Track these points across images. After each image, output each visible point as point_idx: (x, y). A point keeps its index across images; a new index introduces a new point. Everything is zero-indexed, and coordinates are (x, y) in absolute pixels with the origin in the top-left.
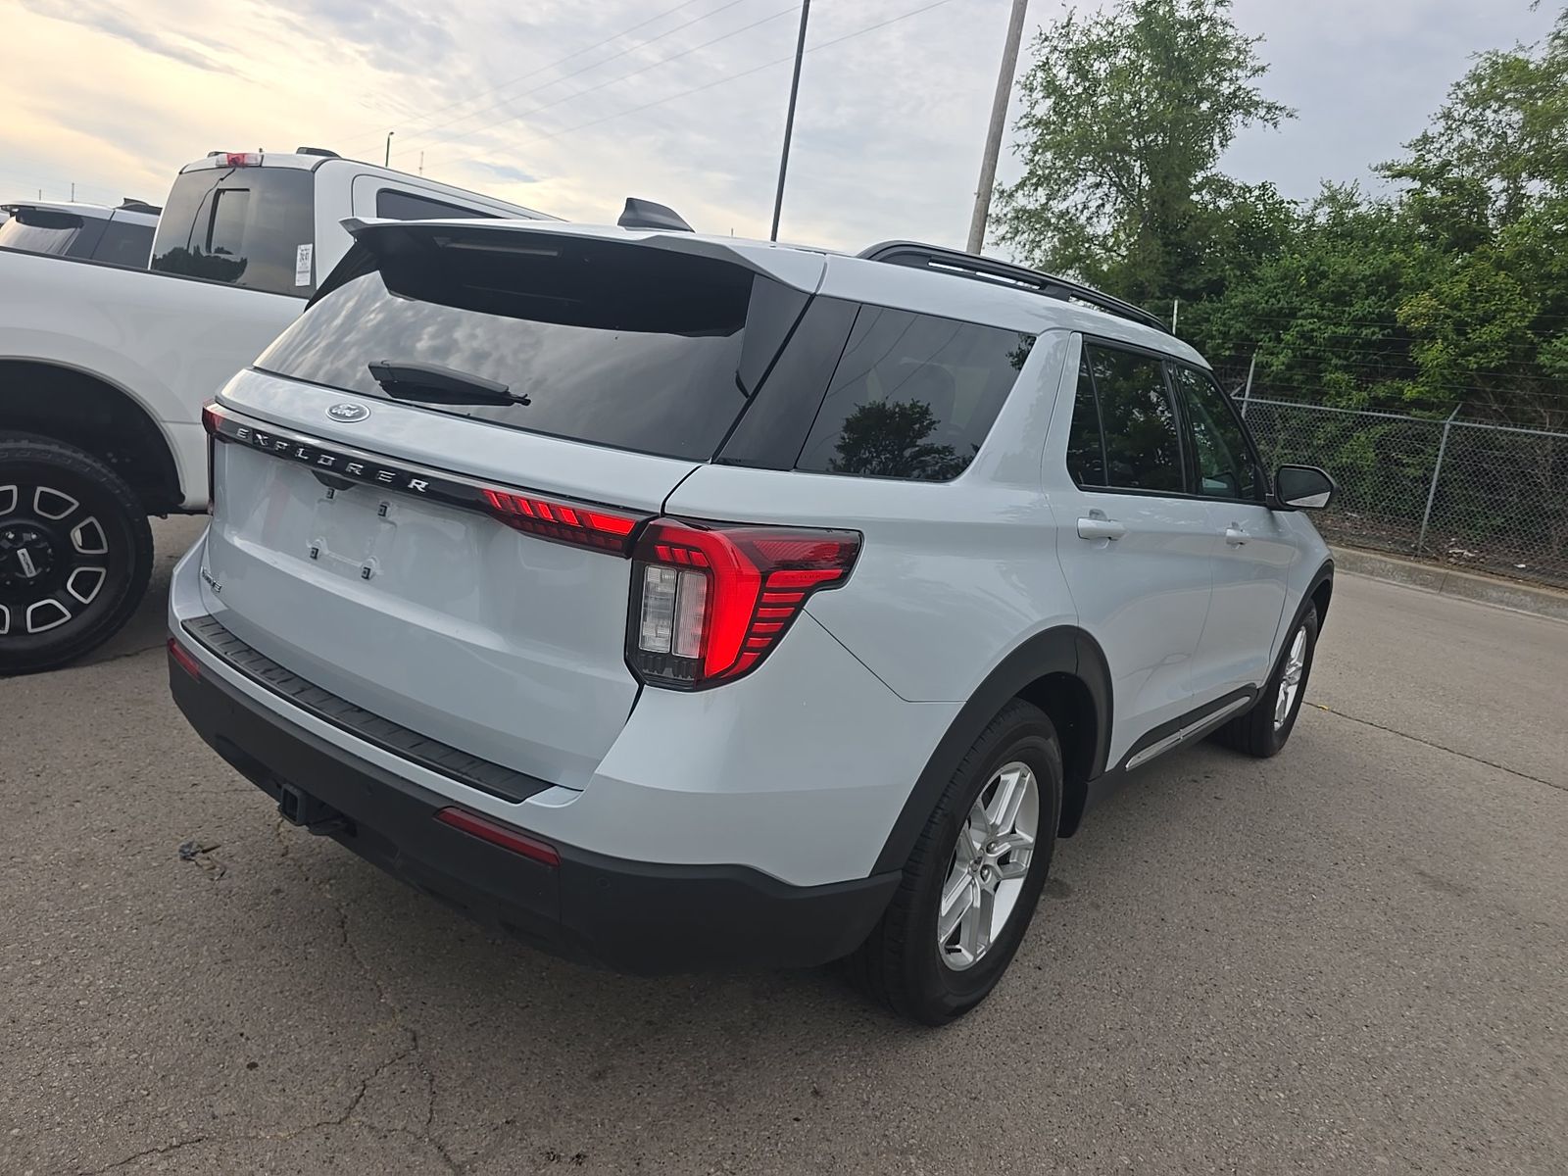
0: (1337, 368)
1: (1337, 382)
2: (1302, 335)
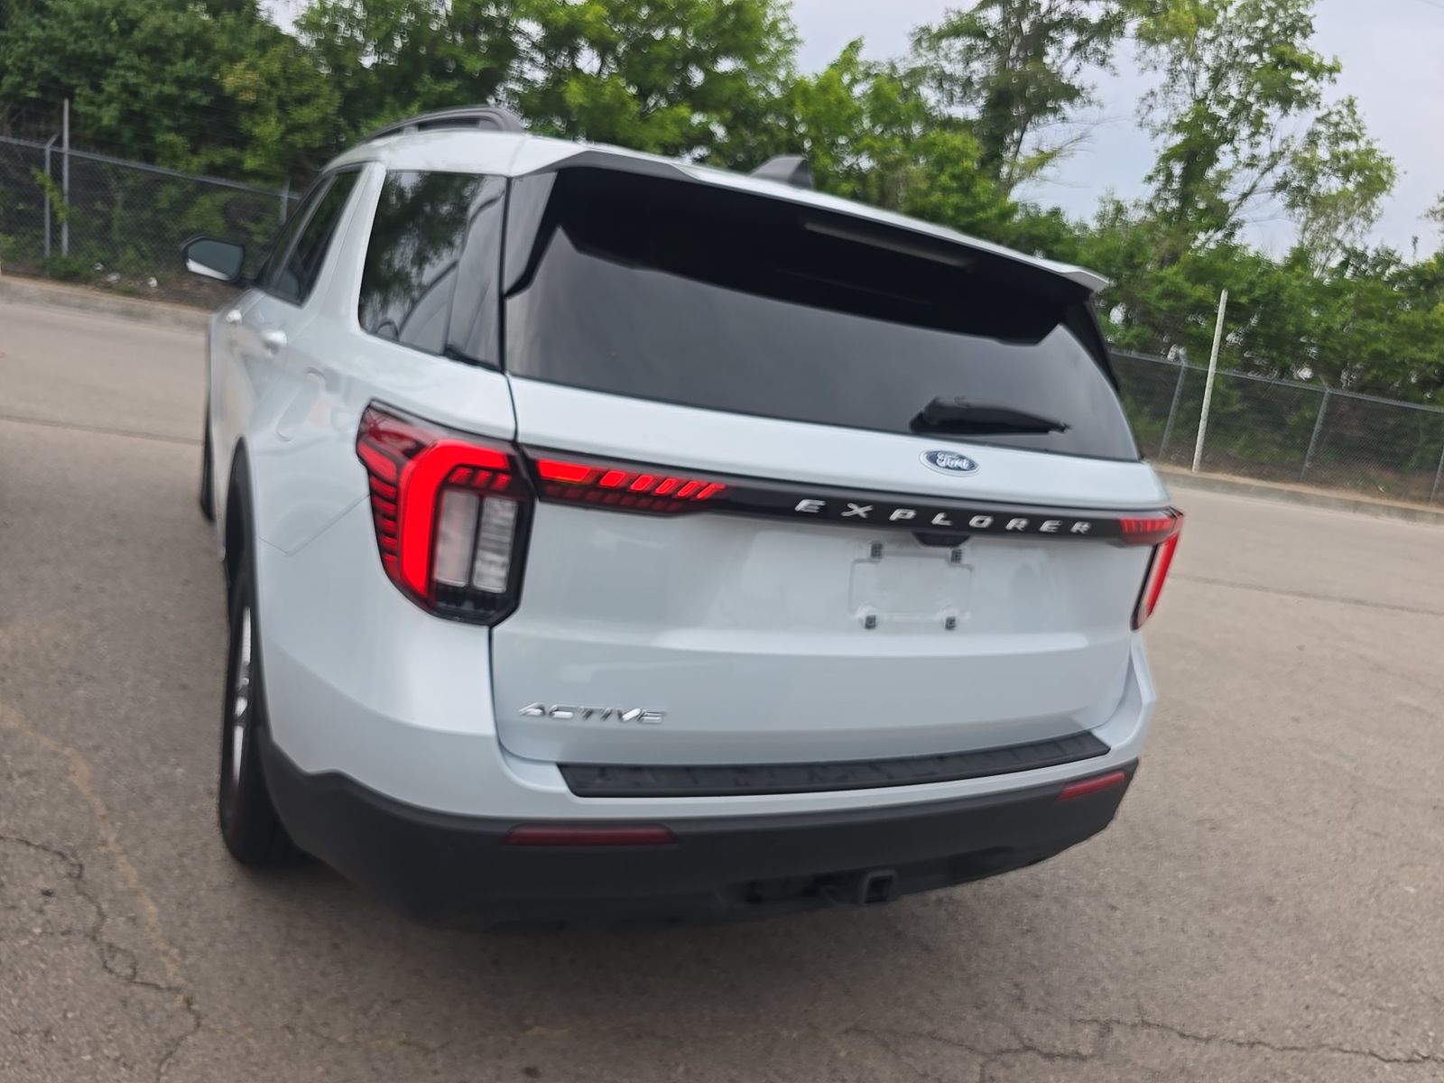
0: (169, 129)
1: (171, 145)
2: (125, 87)
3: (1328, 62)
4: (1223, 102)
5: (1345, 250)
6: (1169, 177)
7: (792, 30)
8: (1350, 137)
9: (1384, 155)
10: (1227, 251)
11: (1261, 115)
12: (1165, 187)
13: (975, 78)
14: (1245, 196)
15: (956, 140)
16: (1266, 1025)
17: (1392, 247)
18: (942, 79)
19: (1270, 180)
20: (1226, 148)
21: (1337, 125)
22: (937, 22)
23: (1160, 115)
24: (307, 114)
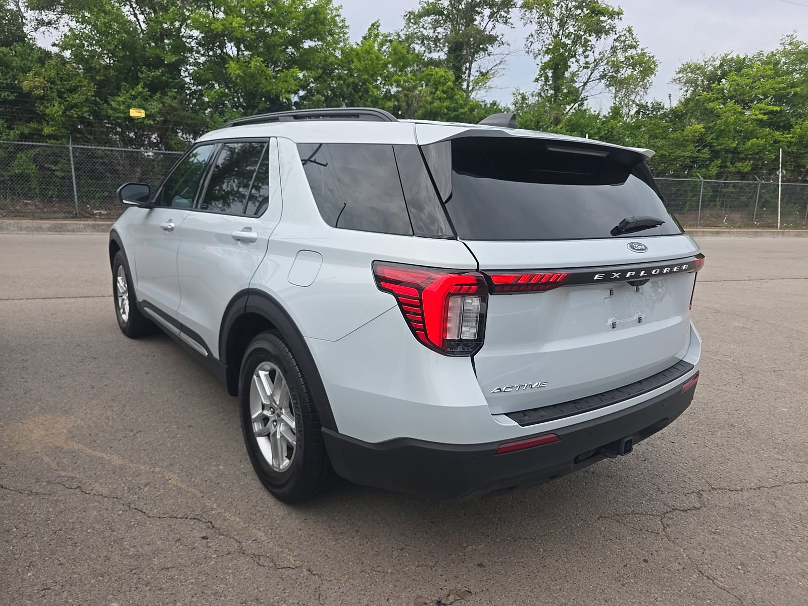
3: (616, 9)
4: (568, 36)
5: (637, 105)
6: (547, 78)
7: (343, 21)
8: (632, 47)
9: (650, 55)
10: (581, 113)
11: (587, 41)
12: (545, 84)
13: (440, 36)
14: (585, 84)
15: (441, 71)
16: (760, 479)
17: (659, 101)
18: (423, 39)
19: (597, 74)
20: (573, 60)
21: (625, 41)
22: (417, 8)
23: (537, 46)
24: (77, 98)
